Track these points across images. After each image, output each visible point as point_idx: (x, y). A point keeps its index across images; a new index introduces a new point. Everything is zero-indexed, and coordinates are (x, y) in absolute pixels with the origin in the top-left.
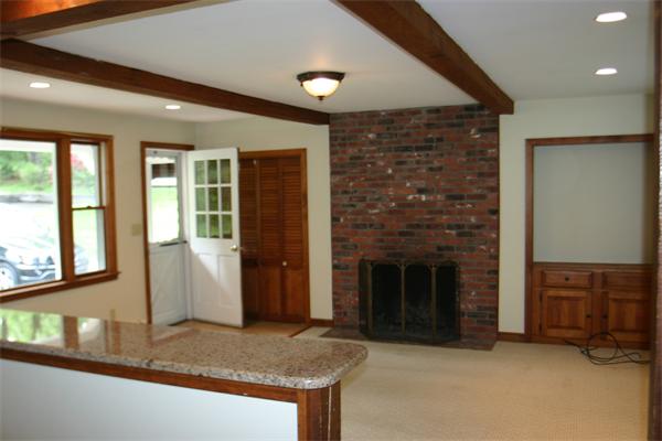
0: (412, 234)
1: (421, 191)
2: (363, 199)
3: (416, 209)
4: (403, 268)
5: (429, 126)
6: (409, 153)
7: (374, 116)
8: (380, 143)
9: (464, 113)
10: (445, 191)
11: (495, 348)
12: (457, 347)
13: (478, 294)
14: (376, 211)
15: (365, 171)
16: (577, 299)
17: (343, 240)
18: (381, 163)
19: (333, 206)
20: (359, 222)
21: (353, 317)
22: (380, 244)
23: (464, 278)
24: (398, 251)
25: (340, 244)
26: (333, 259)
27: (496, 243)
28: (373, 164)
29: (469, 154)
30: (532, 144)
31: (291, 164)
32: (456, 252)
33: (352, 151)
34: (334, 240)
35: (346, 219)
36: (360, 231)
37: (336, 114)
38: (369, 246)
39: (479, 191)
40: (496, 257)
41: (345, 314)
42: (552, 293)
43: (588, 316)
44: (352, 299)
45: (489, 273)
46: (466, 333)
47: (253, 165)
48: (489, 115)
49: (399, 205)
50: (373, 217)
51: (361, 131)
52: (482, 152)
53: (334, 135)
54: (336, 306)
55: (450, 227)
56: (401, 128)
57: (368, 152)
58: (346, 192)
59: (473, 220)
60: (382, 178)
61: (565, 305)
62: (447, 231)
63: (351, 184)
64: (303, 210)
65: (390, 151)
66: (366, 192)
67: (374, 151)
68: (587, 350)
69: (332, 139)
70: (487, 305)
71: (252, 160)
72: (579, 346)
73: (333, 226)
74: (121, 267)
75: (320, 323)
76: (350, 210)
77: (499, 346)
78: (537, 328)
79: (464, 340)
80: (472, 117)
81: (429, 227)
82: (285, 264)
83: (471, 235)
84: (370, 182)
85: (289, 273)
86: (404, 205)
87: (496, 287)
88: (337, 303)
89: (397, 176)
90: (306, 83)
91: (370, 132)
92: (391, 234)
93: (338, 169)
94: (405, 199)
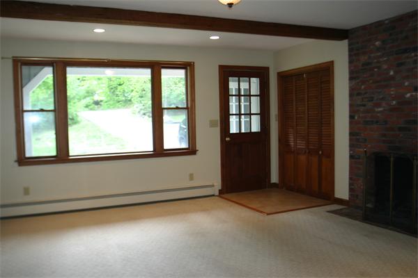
0: (409, 129)
1: (417, 89)
2: (371, 99)
4: (392, 159)
6: (407, 55)
8: (385, 49)
14: (381, 109)
15: (372, 75)
17: (357, 134)
18: (385, 67)
19: (351, 106)
20: (368, 119)
22: (384, 139)
24: (397, 144)
25: (354, 137)
26: (350, 150)
28: (379, 68)
31: (324, 73)
33: (363, 58)
34: (351, 134)
35: (359, 117)
36: (368, 126)
37: (353, 29)
38: (375, 140)
41: (357, 196)
44: (362, 184)
47: (303, 79)
49: (399, 103)
50: (379, 115)
51: (371, 40)
54: (351, 190)
56: (401, 33)
57: (375, 58)
58: (359, 94)
60: (385, 80)
63: (363, 87)
65: (392, 55)
66: (373, 93)
67: (380, 57)
69: (350, 50)
71: (303, 74)
73: (351, 123)
74: (198, 147)
75: (340, 201)
76: (362, 109)
82: (320, 152)
84: (377, 84)
86: (403, 102)
88: (353, 187)
89: (398, 77)
91: (376, 39)
92: (392, 129)
93: (354, 75)
94: (405, 97)
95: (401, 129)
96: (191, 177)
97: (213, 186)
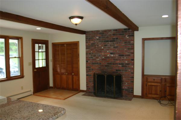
0: (109, 66)
1: (111, 54)
2: (95, 56)
3: (110, 59)
4: (106, 76)
5: (114, 34)
6: (108, 43)
7: (98, 32)
8: (100, 40)
9: (124, 31)
10: (118, 53)
11: (132, 100)
12: (121, 99)
13: (128, 84)
14: (98, 59)
15: (95, 48)
16: (157, 86)
17: (89, 67)
18: (100, 45)
19: (86, 58)
20: (94, 62)
21: (92, 90)
22: (100, 69)
23: (124, 79)
24: (105, 71)
25: (88, 69)
26: (86, 73)
27: (133, 69)
28: (98, 46)
29: (125, 43)
30: (144, 40)
31: (75, 45)
32: (121, 71)
33: (92, 42)
34: (87, 67)
35: (90, 62)
36: (94, 65)
37: (87, 31)
38: (96, 70)
39: (128, 54)
40: (133, 73)
41: (90, 89)
42: (149, 84)
43: (160, 91)
44: (92, 84)
45: (131, 77)
46: (124, 95)
47: (65, 46)
48: (131, 31)
49: (105, 58)
50: (98, 61)
51: (95, 36)
52: (129, 42)
53: (87, 37)
54: (87, 87)
55: (120, 64)
56: (106, 35)
57: (96, 42)
58: (90, 54)
59: (126, 62)
60: (100, 50)
61: (154, 88)
62: (119, 65)
63: (92, 51)
64: (78, 59)
65: (103, 42)
66: (96, 54)
67: (98, 42)
68: (160, 101)
69: (86, 38)
70: (130, 87)
71: (64, 45)
72: (157, 100)
73: (86, 63)
74: (25, 74)
75: (83, 91)
76: (91, 59)
77: (134, 99)
78: (145, 94)
79: (124, 97)
80: (126, 32)
81: (113, 64)
82: (73, 74)
83: (126, 66)
84: (97, 51)
85: (74, 77)
86: (106, 57)
87: (133, 82)
88: (88, 86)
89: (105, 49)
90: (72, 20)
91: (97, 36)
92: (103, 66)
93: (88, 47)
94: (107, 56)
95: (106, 66)
96: (22, 88)
97: (31, 91)
